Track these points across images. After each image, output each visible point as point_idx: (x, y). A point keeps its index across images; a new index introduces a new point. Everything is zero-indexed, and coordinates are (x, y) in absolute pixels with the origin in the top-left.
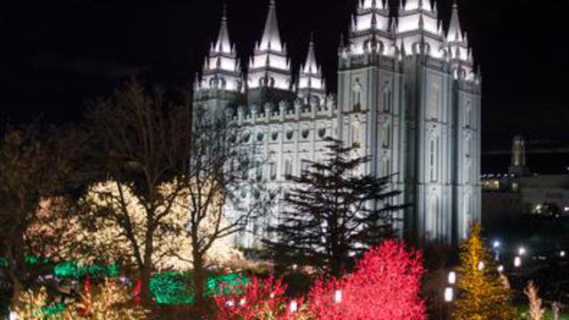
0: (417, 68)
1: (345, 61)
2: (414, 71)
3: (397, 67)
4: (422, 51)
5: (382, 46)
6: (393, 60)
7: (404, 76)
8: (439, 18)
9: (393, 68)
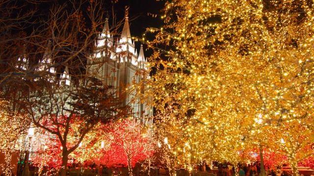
0: (125, 68)
1: (90, 60)
2: (124, 69)
3: (116, 65)
4: (128, 60)
5: (110, 54)
6: (115, 62)
7: (120, 70)
8: (136, 48)
9: (115, 65)
